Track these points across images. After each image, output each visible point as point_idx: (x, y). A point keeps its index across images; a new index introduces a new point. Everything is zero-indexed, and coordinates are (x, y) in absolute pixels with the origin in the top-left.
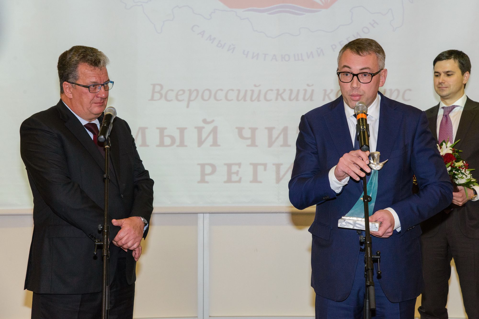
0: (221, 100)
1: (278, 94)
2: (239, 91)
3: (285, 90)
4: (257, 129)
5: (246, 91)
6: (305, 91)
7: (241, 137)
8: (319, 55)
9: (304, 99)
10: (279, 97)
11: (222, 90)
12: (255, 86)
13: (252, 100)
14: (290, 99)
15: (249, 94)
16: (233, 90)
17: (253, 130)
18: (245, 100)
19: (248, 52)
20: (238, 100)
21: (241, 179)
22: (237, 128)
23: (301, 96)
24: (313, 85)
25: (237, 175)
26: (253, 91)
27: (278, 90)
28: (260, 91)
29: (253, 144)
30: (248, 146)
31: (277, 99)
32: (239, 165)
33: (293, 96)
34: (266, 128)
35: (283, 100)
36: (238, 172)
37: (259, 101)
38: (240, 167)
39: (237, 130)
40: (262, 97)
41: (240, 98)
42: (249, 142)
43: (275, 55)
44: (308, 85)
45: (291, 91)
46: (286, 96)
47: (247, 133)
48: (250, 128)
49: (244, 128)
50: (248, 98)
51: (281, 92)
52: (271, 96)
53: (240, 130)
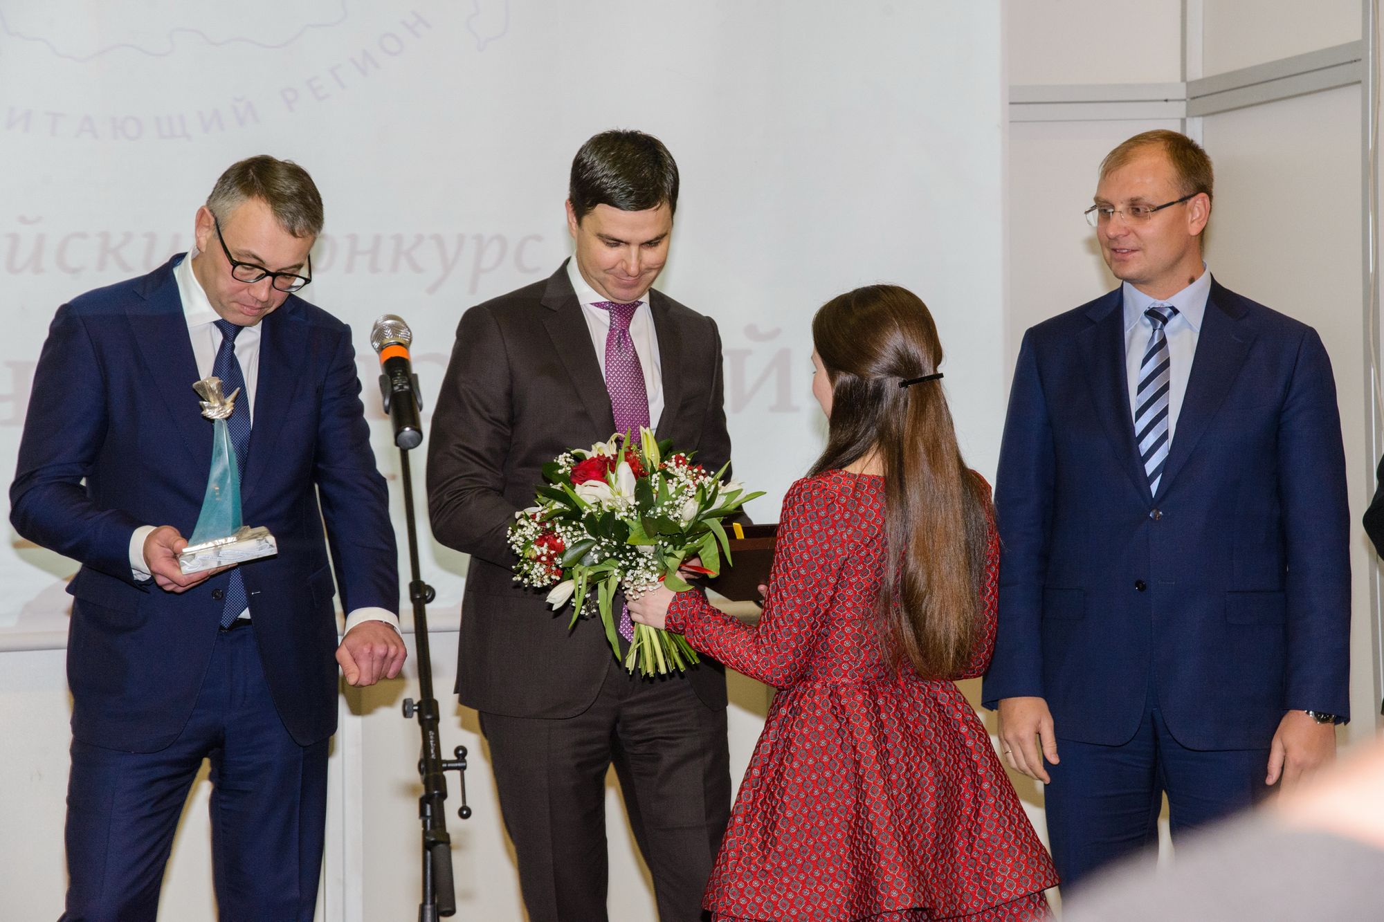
1: (105, 249)
3: (128, 236)
8: (241, 122)
10: (110, 258)
12: (23, 220)
13: (12, 269)
26: (15, 238)
27: (105, 236)
28: (41, 238)
37: (37, 270)
40: (49, 259)
43: (88, 119)
51: (114, 243)
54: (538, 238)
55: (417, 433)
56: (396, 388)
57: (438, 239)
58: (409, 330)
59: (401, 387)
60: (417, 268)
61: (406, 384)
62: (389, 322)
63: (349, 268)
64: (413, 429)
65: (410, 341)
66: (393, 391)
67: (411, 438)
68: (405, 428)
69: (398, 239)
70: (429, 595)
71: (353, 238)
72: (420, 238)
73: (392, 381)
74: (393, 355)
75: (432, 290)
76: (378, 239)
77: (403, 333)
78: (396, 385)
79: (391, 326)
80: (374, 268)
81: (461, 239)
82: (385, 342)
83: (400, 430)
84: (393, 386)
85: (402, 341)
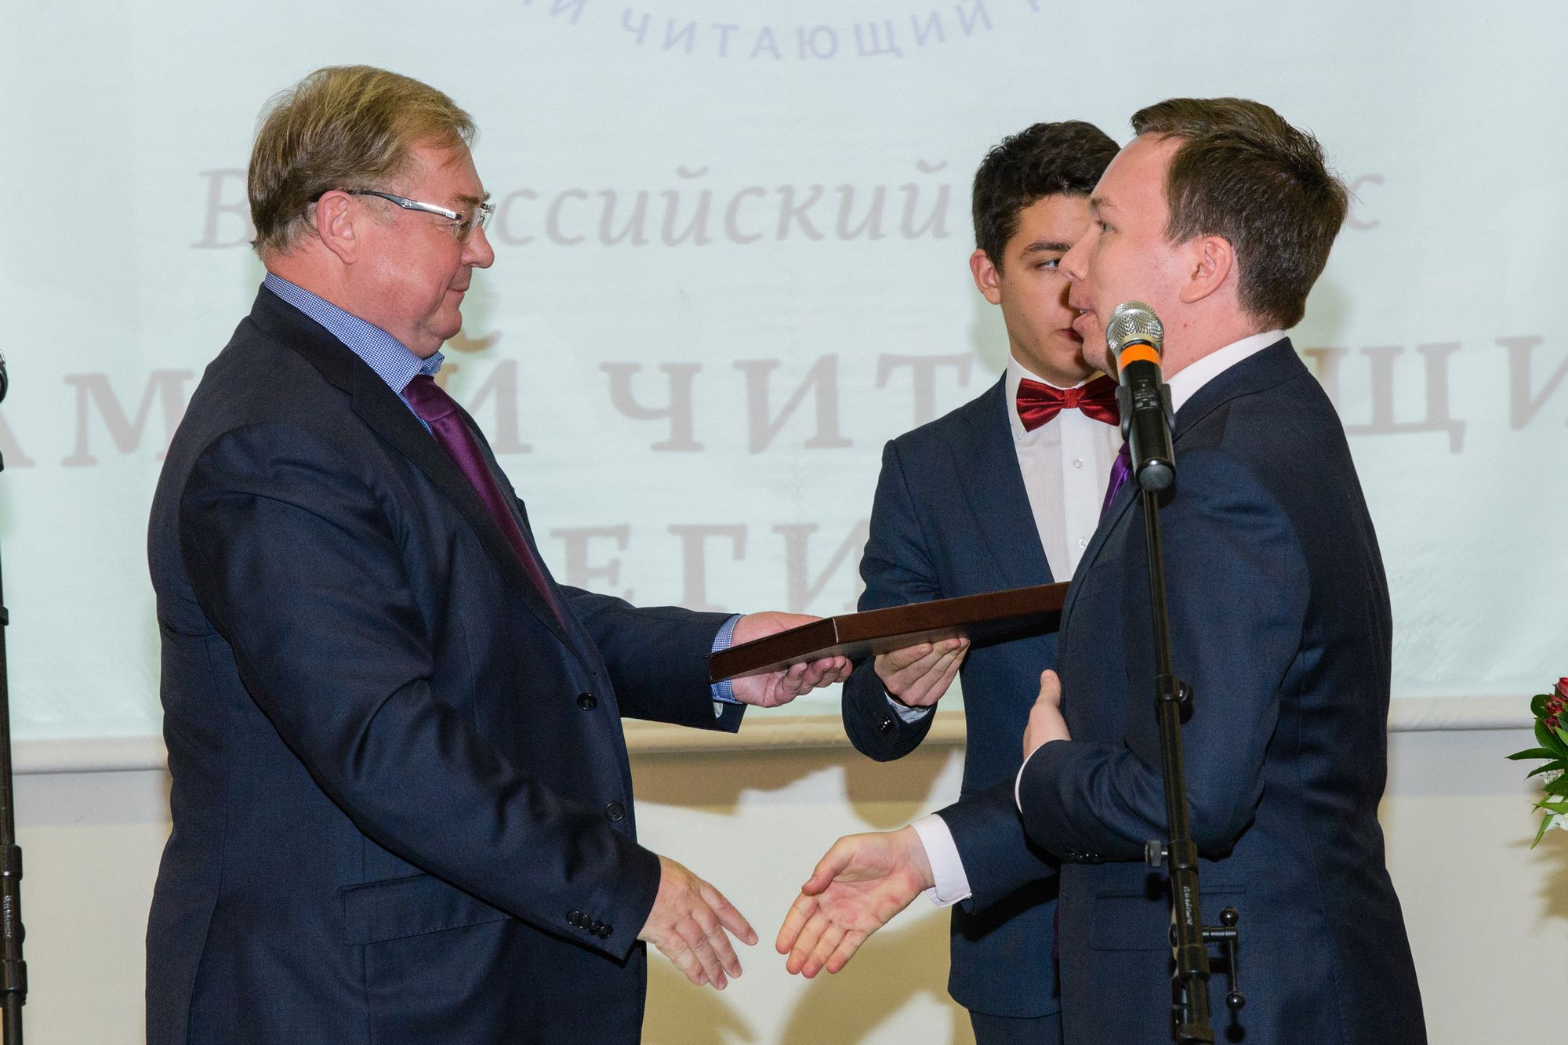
0: (528, 240)
1: (787, 210)
2: (610, 197)
3: (818, 191)
4: (696, 368)
5: (643, 197)
6: (912, 190)
7: (627, 405)
8: (968, 29)
9: (908, 231)
10: (794, 222)
11: (530, 194)
12: (683, 172)
13: (669, 239)
14: (844, 233)
15: (657, 209)
16: (581, 194)
17: (681, 376)
18: (639, 240)
19: (646, 18)
20: (606, 239)
22: (605, 367)
23: (892, 218)
24: (943, 165)
26: (673, 197)
27: (788, 191)
28: (706, 197)
29: (683, 440)
30: (658, 447)
31: (783, 232)
32: (621, 534)
33: (856, 219)
34: (738, 365)
35: (813, 234)
36: (615, 564)
37: (701, 240)
38: (623, 546)
39: (605, 377)
40: (715, 224)
41: (615, 232)
42: (662, 429)
43: (767, 32)
44: (923, 166)
45: (848, 192)
46: (824, 215)
47: (653, 391)
48: (665, 367)
49: (636, 367)
50: (653, 229)
51: (799, 200)
52: (759, 216)
53: (620, 375)
54: (1377, 179)
55: (1166, 468)
56: (1140, 405)
58: (1160, 323)
59: (1146, 404)
61: (1153, 399)
62: (1132, 311)
64: (1161, 463)
66: (1134, 408)
67: (1158, 475)
68: (1151, 461)
70: (1183, 696)
73: (1133, 395)
74: (1136, 359)
77: (1152, 325)
78: (1139, 401)
79: (1135, 318)
82: (1127, 339)
83: (1143, 466)
84: (1134, 402)
85: (1148, 338)
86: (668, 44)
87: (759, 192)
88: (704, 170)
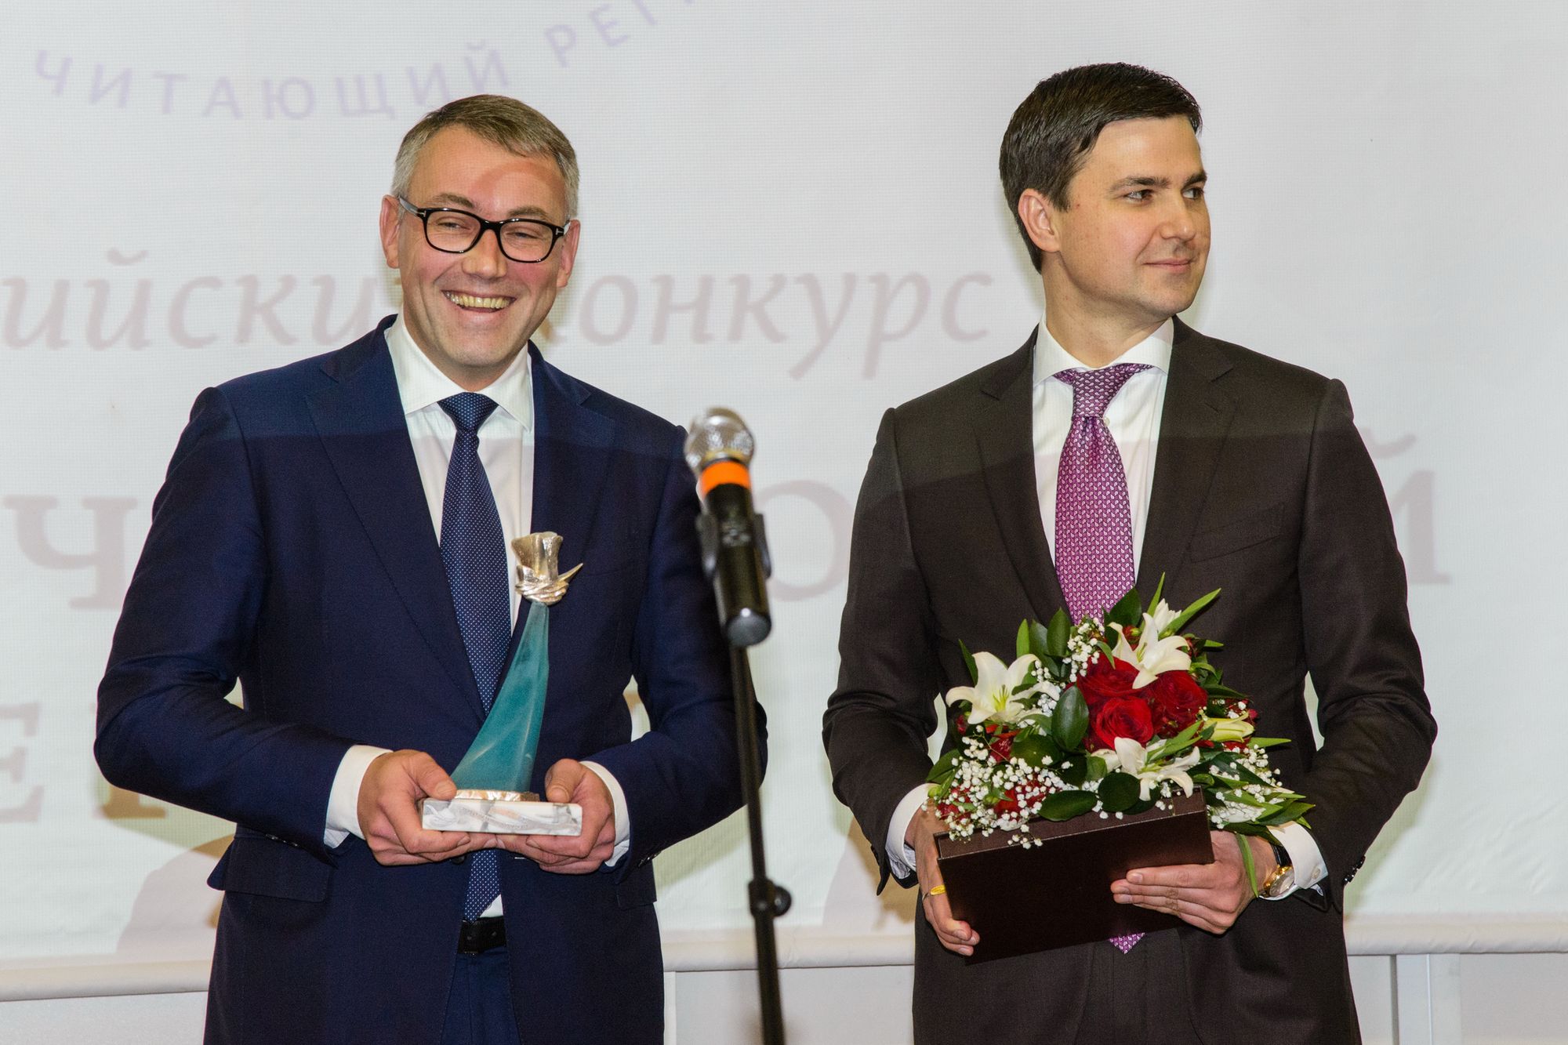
1: (250, 306)
2: (19, 286)
3: (289, 283)
4: (130, 503)
5: (62, 288)
7: (40, 551)
10: (258, 321)
12: (115, 257)
13: (95, 340)
14: (322, 336)
15: (80, 305)
17: (110, 515)
18: (56, 341)
19: (67, 63)
20: (13, 340)
21: (37, 794)
22: (11, 502)
25: (17, 776)
26: (101, 289)
27: (250, 283)
28: (144, 288)
30: (78, 604)
31: (244, 334)
32: (29, 715)
33: (339, 317)
35: (283, 336)
36: (20, 754)
37: (138, 342)
38: (30, 731)
39: (10, 515)
40: (157, 324)
41: (25, 331)
42: (84, 582)
43: (224, 83)
45: (327, 285)
47: (71, 533)
48: (88, 503)
49: (52, 503)
50: (75, 327)
51: (264, 295)
53: (31, 512)
54: (984, 280)
55: (761, 617)
56: (728, 539)
57: (811, 283)
58: (750, 436)
59: (736, 538)
60: (774, 335)
61: (743, 532)
62: (716, 421)
63: (659, 334)
64: (755, 610)
65: (752, 453)
66: (721, 542)
67: (751, 626)
68: (741, 608)
69: (742, 283)
70: (781, 904)
71: (666, 283)
72: (779, 282)
73: (719, 527)
74: (723, 481)
75: (799, 371)
76: (707, 283)
77: (740, 437)
78: (726, 534)
79: (720, 429)
80: (701, 335)
81: (850, 280)
82: (710, 456)
83: (733, 615)
84: (721, 535)
85: (737, 454)
86: (96, 96)
87: (214, 282)
88: (142, 255)
